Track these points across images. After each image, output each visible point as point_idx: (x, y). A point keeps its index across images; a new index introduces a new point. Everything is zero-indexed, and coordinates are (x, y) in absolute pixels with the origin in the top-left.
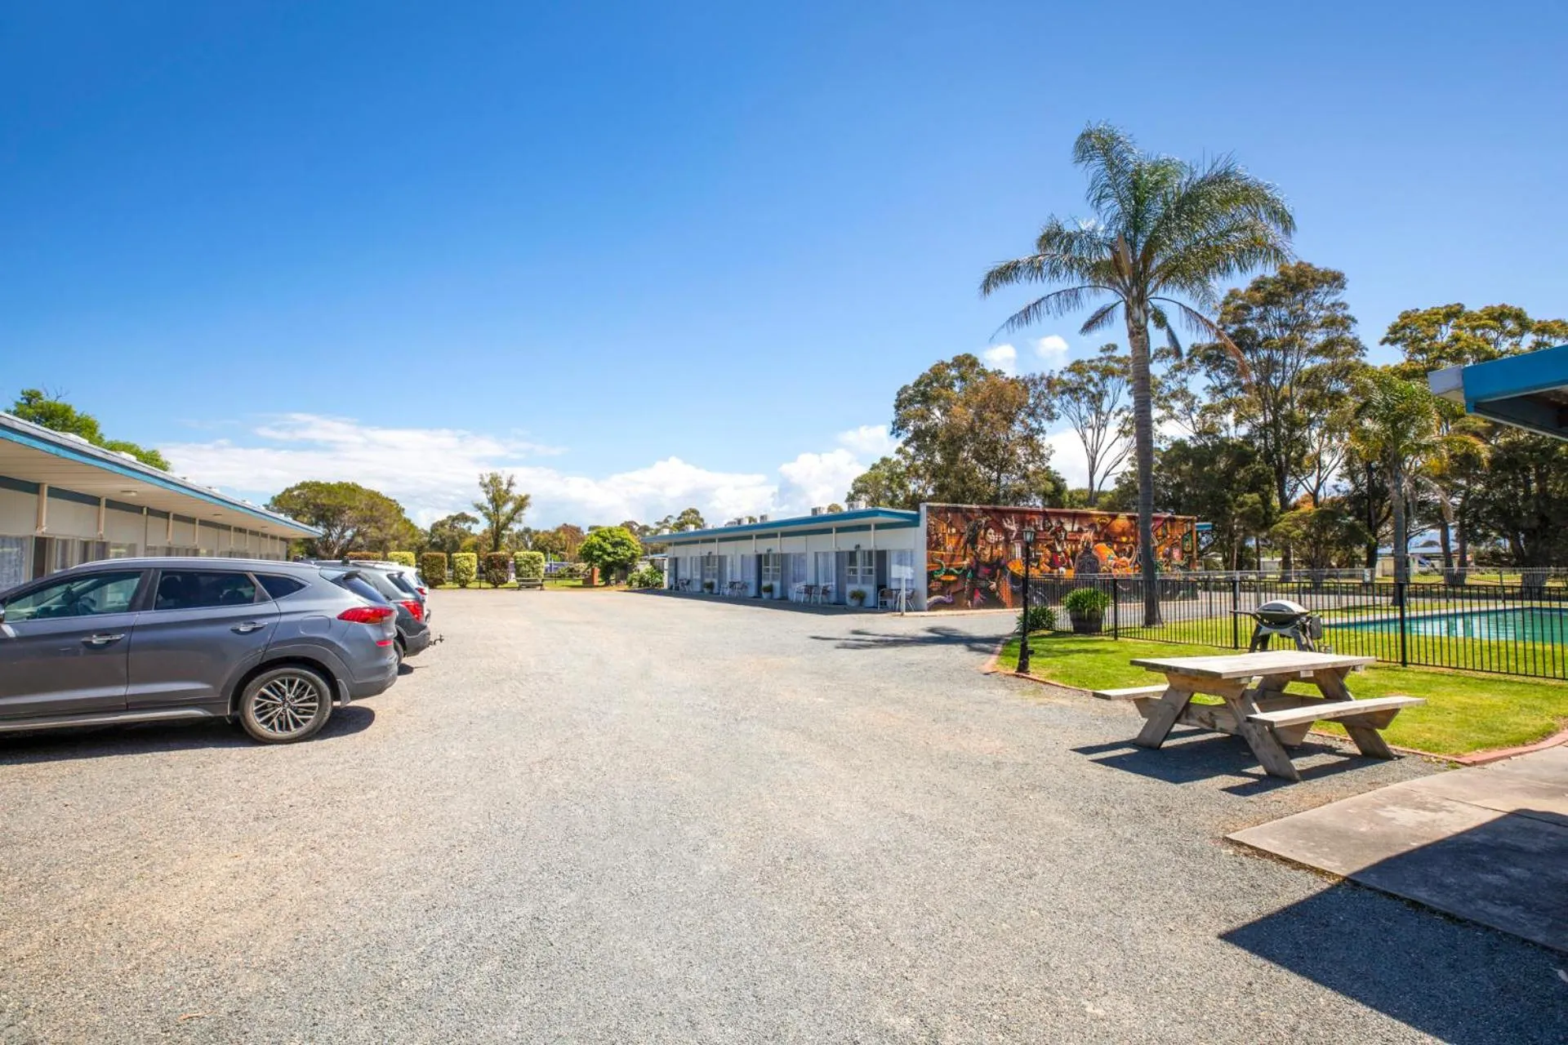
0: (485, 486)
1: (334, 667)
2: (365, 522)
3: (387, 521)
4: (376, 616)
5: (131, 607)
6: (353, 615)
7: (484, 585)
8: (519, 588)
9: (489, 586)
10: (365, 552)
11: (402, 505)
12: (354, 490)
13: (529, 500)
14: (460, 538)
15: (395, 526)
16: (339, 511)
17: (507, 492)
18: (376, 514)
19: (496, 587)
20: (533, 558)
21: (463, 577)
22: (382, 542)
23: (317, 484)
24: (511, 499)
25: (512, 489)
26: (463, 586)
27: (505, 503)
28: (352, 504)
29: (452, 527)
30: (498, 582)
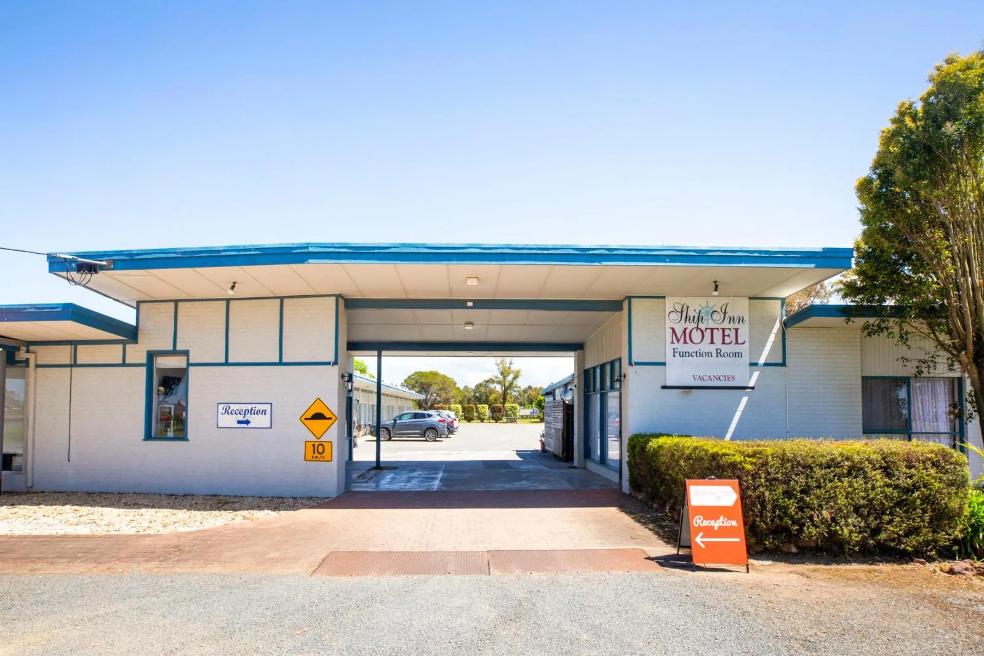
0: (498, 365)
1: (437, 429)
2: (441, 390)
3: (450, 389)
4: (443, 421)
5: (411, 419)
6: (440, 421)
7: (491, 421)
8: (506, 423)
9: (494, 421)
10: (441, 405)
11: (456, 381)
12: (436, 375)
13: (521, 373)
14: (490, 394)
15: (453, 391)
16: (429, 385)
17: (509, 368)
18: (445, 386)
19: (497, 422)
20: (513, 407)
21: (482, 417)
22: (448, 399)
23: (421, 372)
24: (512, 372)
25: (512, 366)
26: (482, 421)
27: (508, 374)
28: (435, 381)
29: (486, 386)
30: (497, 420)
